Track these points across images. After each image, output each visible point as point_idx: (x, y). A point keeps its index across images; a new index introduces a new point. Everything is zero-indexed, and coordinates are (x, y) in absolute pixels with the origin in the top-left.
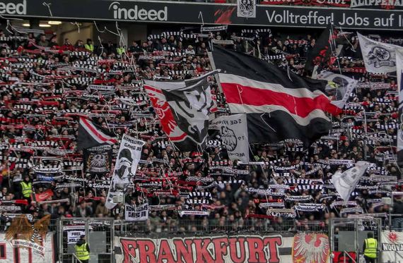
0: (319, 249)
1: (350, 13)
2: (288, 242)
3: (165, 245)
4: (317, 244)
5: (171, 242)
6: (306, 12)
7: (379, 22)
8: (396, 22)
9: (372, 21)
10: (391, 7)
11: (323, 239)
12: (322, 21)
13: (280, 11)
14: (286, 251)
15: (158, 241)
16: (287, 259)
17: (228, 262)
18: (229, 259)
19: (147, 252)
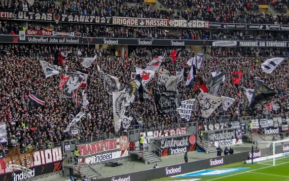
0: (126, 142)
1: (52, 38)
2: (118, 140)
4: (125, 140)
5: (90, 145)
6: (39, 38)
7: (61, 41)
8: (65, 41)
9: (58, 41)
10: (64, 36)
11: (127, 138)
12: (45, 41)
13: (32, 38)
14: (118, 144)
15: (87, 145)
16: (118, 147)
17: (105, 150)
18: (104, 148)
19: (85, 150)
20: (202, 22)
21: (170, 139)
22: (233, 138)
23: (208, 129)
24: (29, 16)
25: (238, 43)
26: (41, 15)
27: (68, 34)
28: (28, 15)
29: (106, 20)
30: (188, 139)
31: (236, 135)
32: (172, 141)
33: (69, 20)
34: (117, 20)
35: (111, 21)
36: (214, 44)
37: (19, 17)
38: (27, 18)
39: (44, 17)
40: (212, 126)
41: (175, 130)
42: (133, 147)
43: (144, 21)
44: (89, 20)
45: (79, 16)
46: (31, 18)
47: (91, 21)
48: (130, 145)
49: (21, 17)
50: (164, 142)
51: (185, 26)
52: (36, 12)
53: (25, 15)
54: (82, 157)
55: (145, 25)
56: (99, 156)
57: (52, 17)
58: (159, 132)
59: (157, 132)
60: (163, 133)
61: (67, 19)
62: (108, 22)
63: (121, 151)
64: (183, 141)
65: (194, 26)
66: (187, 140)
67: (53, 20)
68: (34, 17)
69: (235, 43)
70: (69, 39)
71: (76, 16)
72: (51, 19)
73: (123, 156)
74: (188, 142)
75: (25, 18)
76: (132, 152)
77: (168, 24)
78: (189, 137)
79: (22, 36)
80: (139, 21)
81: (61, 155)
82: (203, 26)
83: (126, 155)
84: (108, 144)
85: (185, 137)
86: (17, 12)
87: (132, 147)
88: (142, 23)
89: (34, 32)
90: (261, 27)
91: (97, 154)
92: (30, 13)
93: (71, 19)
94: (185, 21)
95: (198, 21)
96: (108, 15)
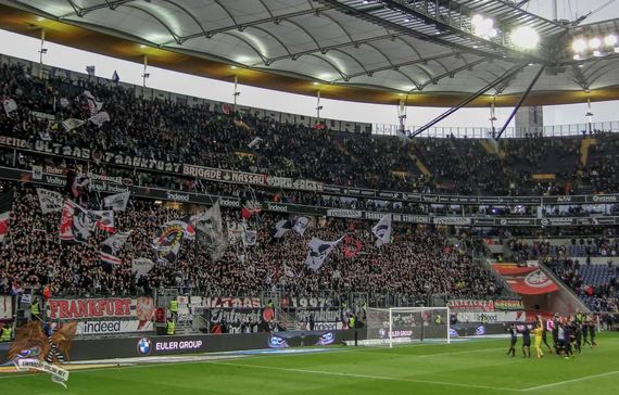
0: (149, 307)
2: (134, 302)
3: (73, 304)
4: (148, 303)
5: (76, 302)
7: (100, 187)
8: (107, 188)
9: (96, 186)
10: (105, 181)
11: (151, 301)
13: (53, 177)
14: (133, 308)
15: (70, 301)
16: (134, 313)
17: (106, 314)
18: (105, 312)
19: (65, 309)
20: (314, 183)
21: (229, 310)
22: (337, 321)
23: (299, 305)
24: (54, 149)
25: (364, 214)
26: (73, 149)
27: (112, 179)
28: (50, 146)
29: (174, 168)
30: (261, 313)
31: (342, 316)
32: (232, 313)
33: (117, 162)
34: (189, 170)
35: (181, 169)
36: (329, 213)
37: (38, 148)
38: (51, 150)
39: (77, 152)
40: (306, 301)
41: (242, 300)
42: (162, 317)
43: (231, 174)
44: (148, 164)
45: (133, 158)
46: (57, 152)
47: (151, 166)
48: (157, 313)
49: (40, 148)
50: (218, 313)
51: (289, 186)
52: (64, 144)
53: (46, 146)
54: (57, 321)
55: (231, 179)
56: (94, 323)
57: (91, 154)
58: (213, 299)
59: (209, 299)
60: (219, 302)
61: (113, 160)
62: (176, 170)
63: (138, 322)
64: (252, 315)
65: (302, 187)
66: (259, 315)
67: (91, 158)
68: (61, 151)
69: (359, 214)
70: (114, 186)
71: (128, 157)
72: (88, 157)
73: (143, 329)
74: (261, 318)
75: (47, 150)
76: (159, 325)
77: (265, 181)
78: (262, 310)
79: (38, 173)
80: (223, 174)
81: (9, 310)
82: (314, 188)
83: (148, 329)
84: (112, 305)
85: (256, 310)
86: (33, 141)
87: (160, 317)
88: (227, 177)
89: (57, 171)
90: (396, 196)
91: (90, 320)
92: (55, 145)
93: (119, 161)
94: (290, 179)
95: (307, 182)
96: (176, 161)
